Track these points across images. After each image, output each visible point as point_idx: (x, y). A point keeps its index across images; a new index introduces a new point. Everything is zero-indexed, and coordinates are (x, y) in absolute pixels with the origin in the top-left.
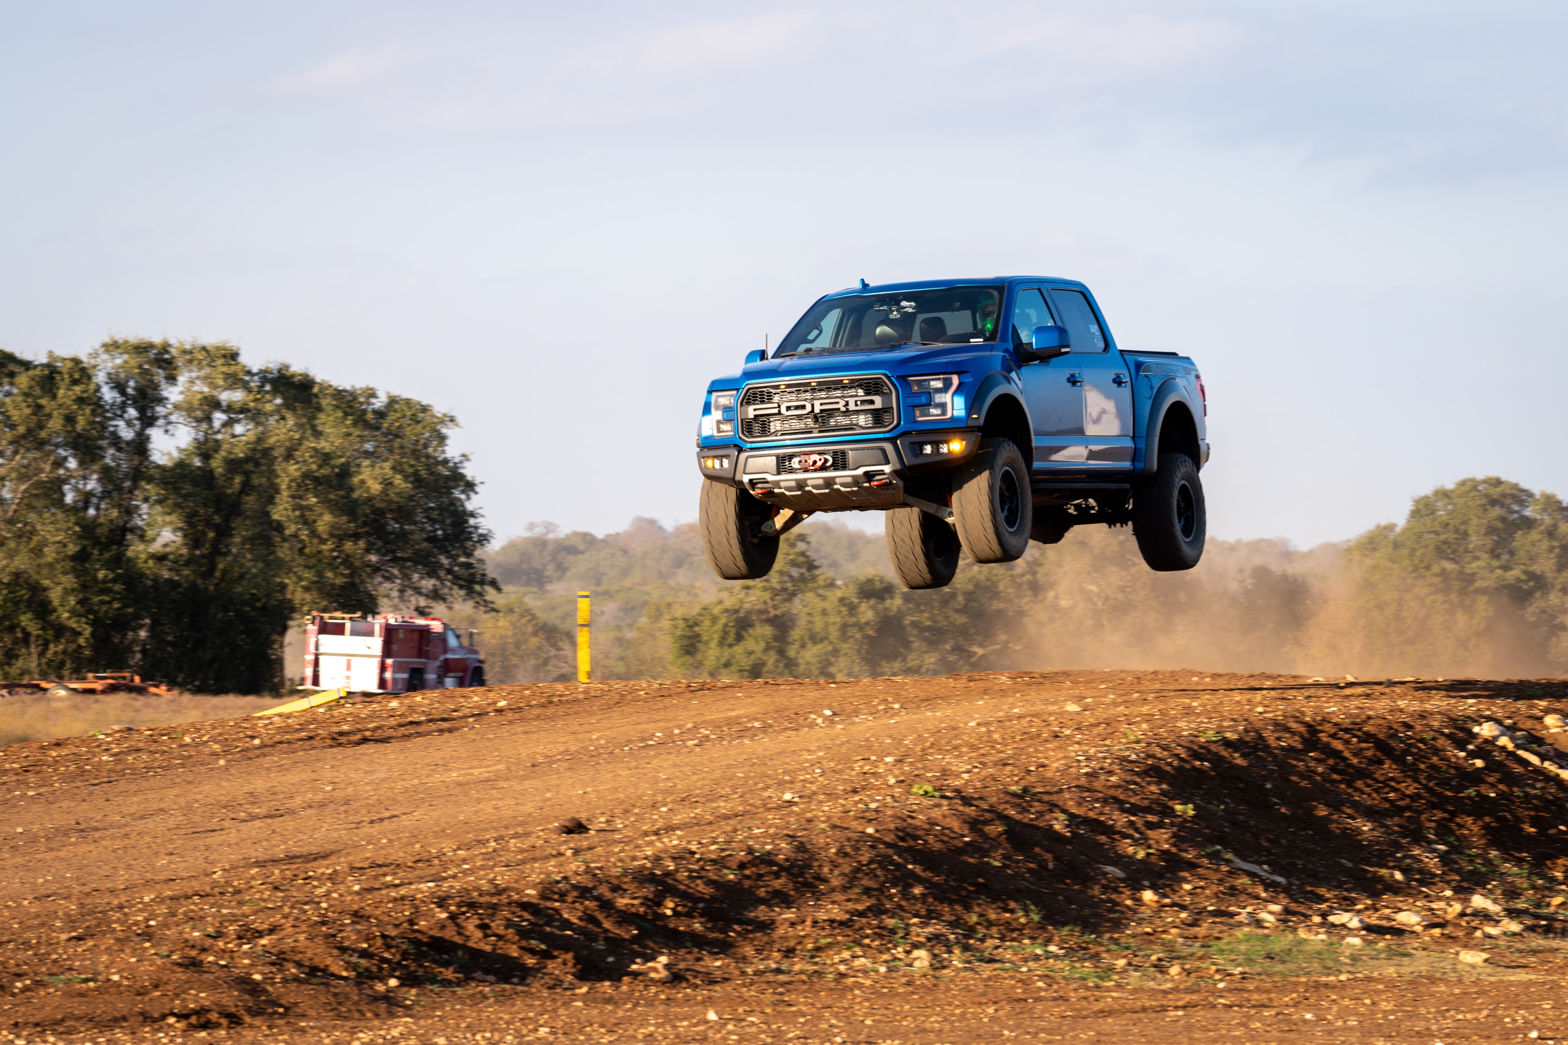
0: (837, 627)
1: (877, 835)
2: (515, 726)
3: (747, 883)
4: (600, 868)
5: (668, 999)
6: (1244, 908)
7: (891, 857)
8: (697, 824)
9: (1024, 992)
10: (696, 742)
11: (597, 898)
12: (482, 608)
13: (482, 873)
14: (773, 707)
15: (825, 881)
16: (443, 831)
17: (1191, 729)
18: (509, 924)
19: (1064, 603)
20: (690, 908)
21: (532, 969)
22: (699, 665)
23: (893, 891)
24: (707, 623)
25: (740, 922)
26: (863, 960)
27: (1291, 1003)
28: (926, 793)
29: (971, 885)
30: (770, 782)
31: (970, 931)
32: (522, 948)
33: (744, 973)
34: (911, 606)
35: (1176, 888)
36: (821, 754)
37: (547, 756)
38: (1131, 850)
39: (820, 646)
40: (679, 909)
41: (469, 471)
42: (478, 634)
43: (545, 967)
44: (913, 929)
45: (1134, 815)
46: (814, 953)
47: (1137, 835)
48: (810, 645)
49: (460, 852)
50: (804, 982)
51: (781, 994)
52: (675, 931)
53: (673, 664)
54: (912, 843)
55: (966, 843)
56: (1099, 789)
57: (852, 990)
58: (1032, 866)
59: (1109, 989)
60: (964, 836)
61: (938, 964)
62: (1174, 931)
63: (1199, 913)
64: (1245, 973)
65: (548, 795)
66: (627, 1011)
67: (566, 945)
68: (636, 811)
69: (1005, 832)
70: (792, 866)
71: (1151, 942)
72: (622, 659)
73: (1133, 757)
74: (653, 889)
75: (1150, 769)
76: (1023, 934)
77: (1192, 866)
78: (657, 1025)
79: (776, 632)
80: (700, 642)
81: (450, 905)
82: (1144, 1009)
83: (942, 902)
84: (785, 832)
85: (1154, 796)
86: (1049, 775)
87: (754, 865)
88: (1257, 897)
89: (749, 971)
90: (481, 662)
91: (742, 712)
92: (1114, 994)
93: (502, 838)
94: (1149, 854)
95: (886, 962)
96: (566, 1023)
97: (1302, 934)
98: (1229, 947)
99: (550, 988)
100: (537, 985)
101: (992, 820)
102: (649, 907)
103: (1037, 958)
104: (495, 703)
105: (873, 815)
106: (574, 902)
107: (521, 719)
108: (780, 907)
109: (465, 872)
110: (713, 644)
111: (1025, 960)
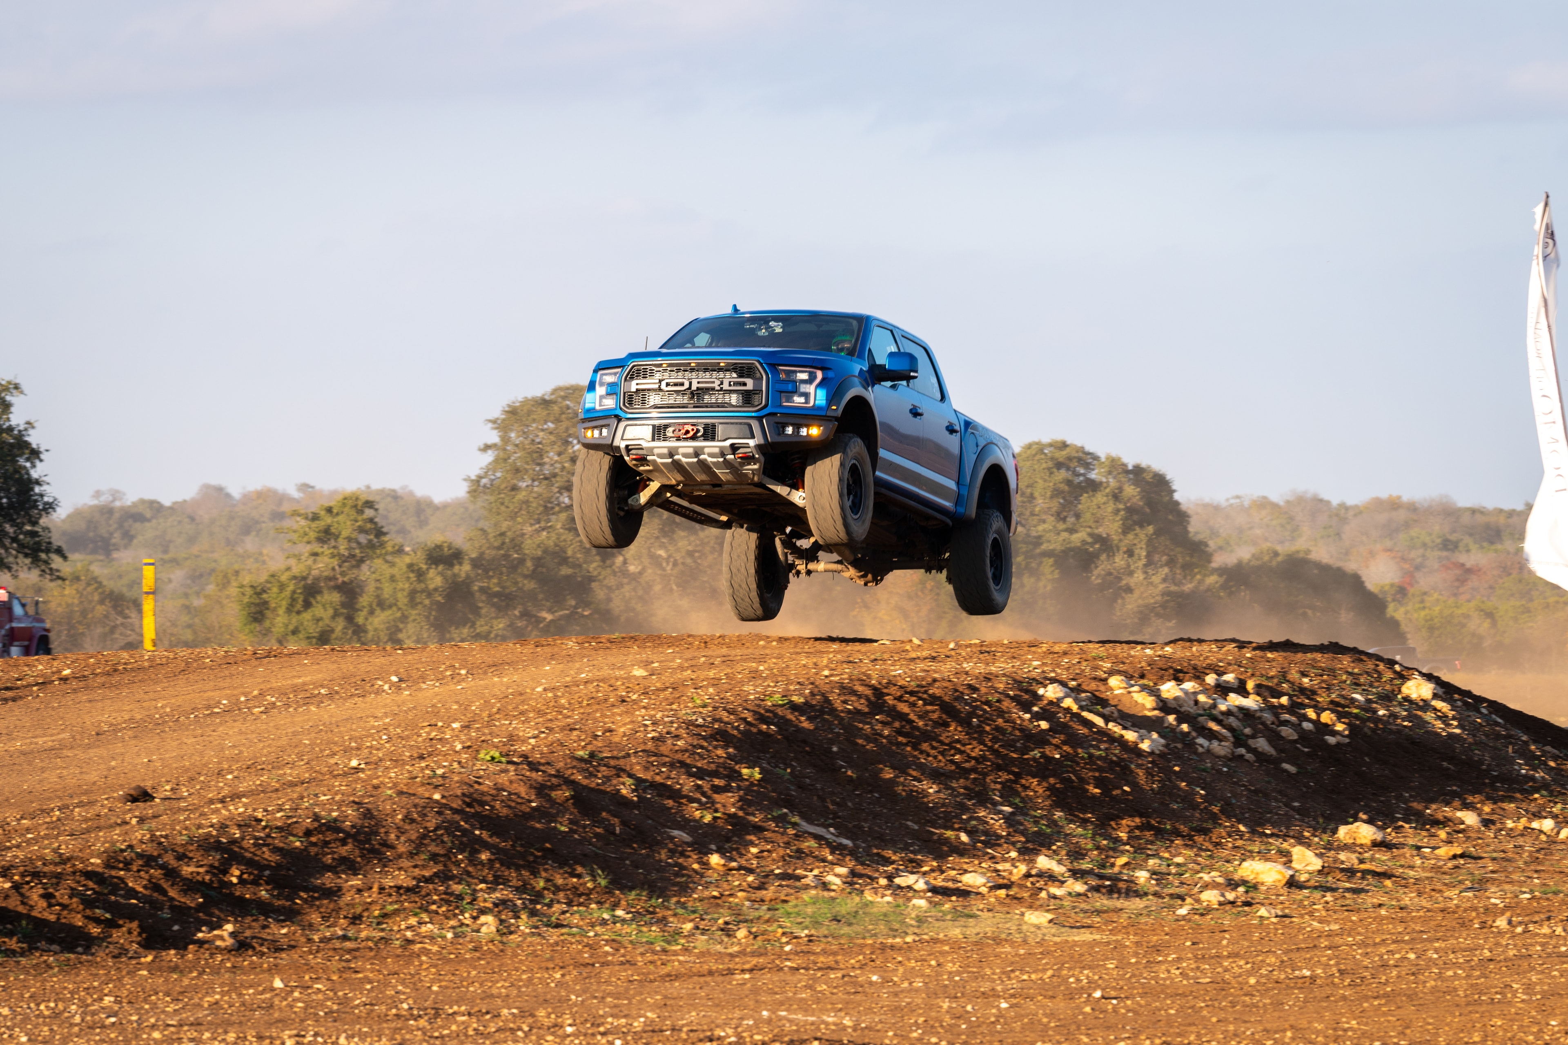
0: (405, 593)
1: (444, 801)
2: (80, 694)
3: (313, 850)
4: (166, 837)
5: (234, 967)
6: (811, 871)
7: (458, 823)
8: (263, 791)
9: (591, 957)
10: (262, 709)
11: (163, 867)
12: (48, 577)
13: (46, 842)
14: (339, 674)
15: (392, 847)
16: (7, 800)
17: (757, 693)
18: (73, 893)
19: (632, 568)
20: (255, 876)
21: (97, 938)
22: (267, 632)
23: (460, 857)
24: (275, 590)
25: (306, 890)
26: (429, 925)
27: (857, 965)
28: (493, 758)
29: (538, 850)
30: (336, 749)
31: (538, 897)
32: (87, 917)
33: (310, 940)
34: (480, 571)
35: (744, 852)
36: (387, 720)
37: (111, 725)
38: (698, 814)
39: (388, 612)
40: (245, 876)
41: (34, 439)
42: (44, 602)
43: (111, 936)
44: (480, 894)
45: (701, 779)
46: (381, 919)
47: (704, 799)
48: (378, 611)
49: (24, 821)
50: (371, 949)
51: (348, 961)
52: (241, 899)
53: (240, 631)
54: (479, 809)
55: (533, 808)
56: (666, 753)
57: (419, 956)
58: (598, 830)
59: (675, 953)
60: (531, 801)
61: (506, 929)
62: (740, 894)
63: (767, 876)
64: (812, 936)
65: (113, 763)
66: (192, 979)
67: (131, 914)
68: (202, 778)
69: (572, 797)
70: (358, 832)
71: (718, 905)
72: (189, 626)
73: (700, 721)
74: (218, 857)
75: (717, 733)
76: (590, 899)
77: (758, 829)
78: (223, 993)
79: (343, 599)
80: (268, 609)
81: (14, 875)
82: (711, 973)
83: (509, 868)
84: (352, 799)
85: (721, 760)
86: (616, 739)
87: (322, 833)
88: (824, 860)
89: (316, 938)
90: (48, 630)
91: (308, 678)
92: (681, 958)
93: (66, 807)
94: (715, 818)
95: (453, 927)
96: (132, 992)
97: (868, 896)
98: (796, 910)
99: (114, 957)
100: (102, 954)
101: (559, 785)
102: (214, 875)
103: (604, 923)
104: (59, 671)
105: (440, 781)
106: (139, 871)
107: (86, 688)
108: (346, 874)
109: (29, 842)
110: (281, 611)
111: (593, 925)
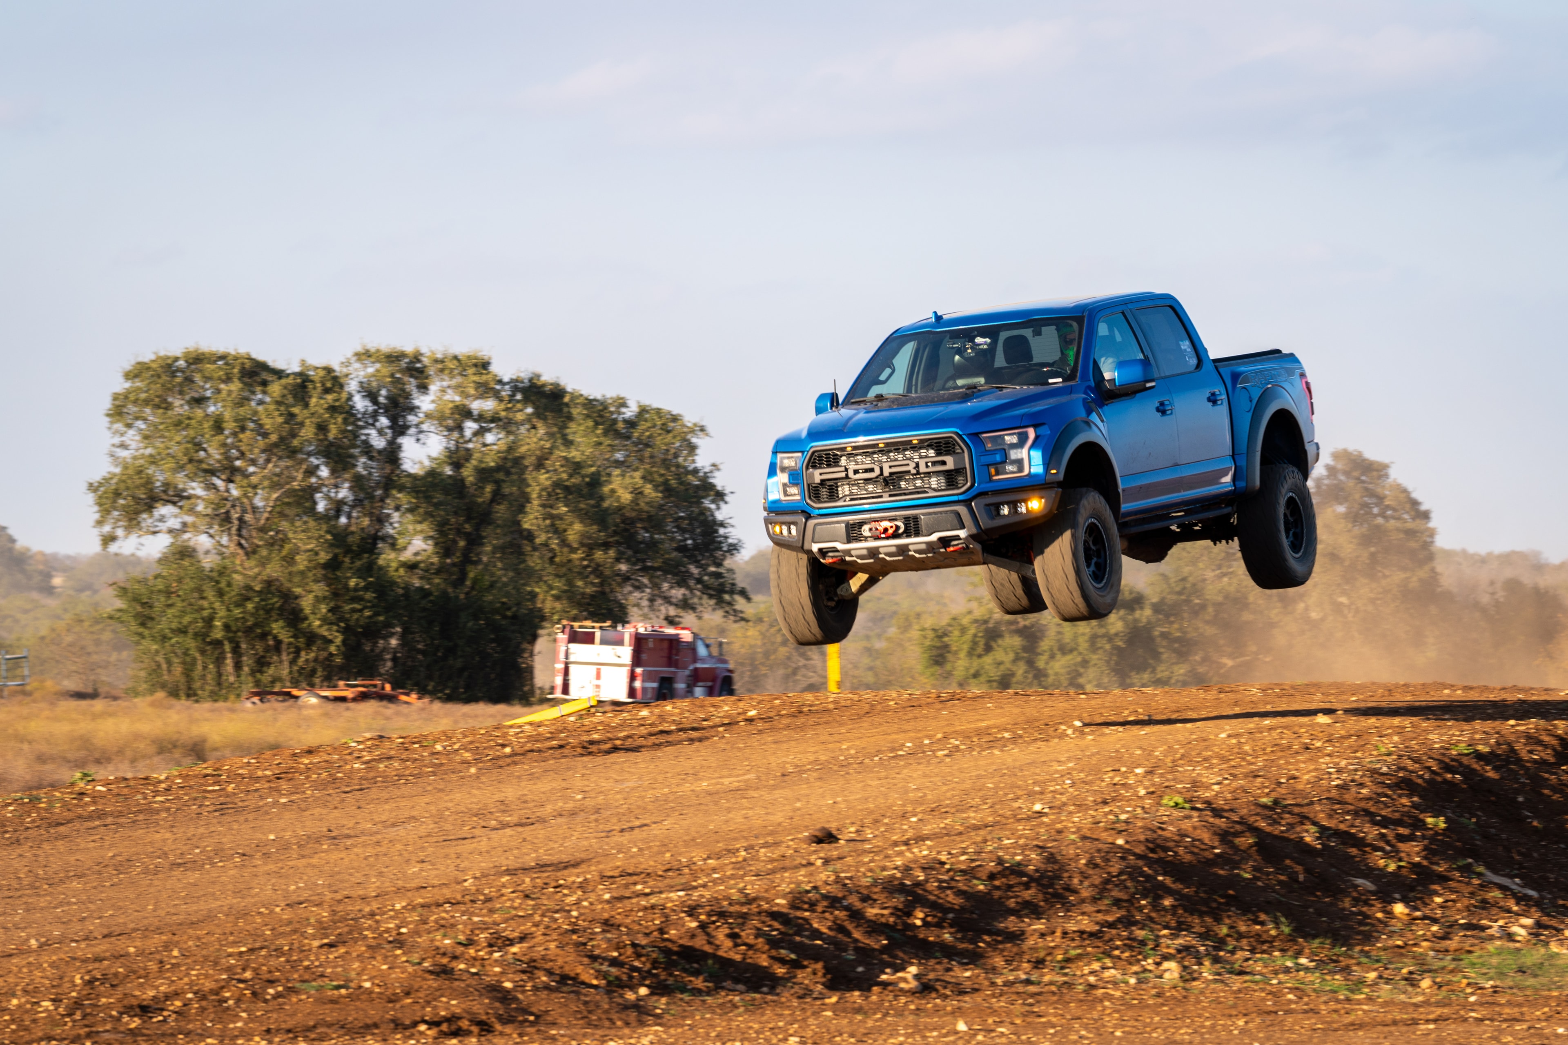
0: (1086, 638)
1: (1127, 846)
2: (765, 736)
3: (997, 894)
4: (850, 878)
5: (918, 1009)
6: (1496, 921)
7: (1141, 868)
8: (947, 835)
9: (1274, 1004)
10: (945, 752)
11: (847, 908)
12: (732, 618)
13: (732, 882)
14: (1023, 718)
15: (1075, 892)
16: (693, 840)
17: (1443, 741)
18: (759, 933)
19: (1314, 615)
20: (940, 918)
21: (782, 978)
22: (949, 675)
23: (1143, 902)
24: (956, 633)
25: (989, 933)
26: (1113, 971)
27: (1543, 1017)
28: (1177, 804)
29: (1222, 896)
30: (1020, 793)
31: (1221, 943)
32: (772, 958)
33: (993, 984)
34: (1161, 617)
35: (1428, 901)
36: (1071, 765)
37: (797, 766)
38: (1382, 862)
39: (1069, 657)
40: (929, 919)
41: (719, 481)
42: (727, 643)
43: (795, 977)
44: (1163, 940)
45: (1385, 827)
46: (1064, 964)
47: (1388, 848)
48: (1059, 656)
49: (710, 861)
50: (1054, 993)
51: (1031, 1005)
52: (925, 941)
53: (922, 674)
54: (1162, 855)
55: (1217, 855)
56: (1350, 801)
57: (1101, 1001)
58: (1282, 878)
59: (1359, 1002)
60: (1215, 848)
61: (1188, 976)
62: (1425, 944)
63: (1451, 926)
64: (1496, 987)
65: (798, 805)
66: (877, 1021)
67: (816, 955)
68: (886, 821)
69: (1256, 844)
70: (1042, 877)
71: (1402, 955)
72: (871, 669)
73: (1385, 769)
74: (902, 899)
75: (1402, 782)
76: (1273, 947)
77: (1443, 879)
78: (907, 1035)
79: (1025, 643)
80: (949, 652)
81: (701, 914)
82: (1395, 1023)
83: (1192, 914)
84: (1035, 843)
85: (1406, 809)
86: (1300, 787)
87: (1004, 876)
88: (1509, 911)
89: (999, 981)
90: (731, 671)
91: (992, 722)
92: (1365, 1007)
93: (752, 847)
94: (1400, 867)
95: (1136, 973)
96: (816, 1033)
97: (1554, 948)
98: (1480, 960)
99: (799, 997)
100: (786, 994)
101: (1242, 832)
102: (899, 917)
103: (1287, 970)
104: (745, 713)
105: (1123, 826)
106: (824, 912)
107: (772, 729)
108: (1030, 918)
109: (715, 882)
110: (962, 655)
111: (1276, 973)
